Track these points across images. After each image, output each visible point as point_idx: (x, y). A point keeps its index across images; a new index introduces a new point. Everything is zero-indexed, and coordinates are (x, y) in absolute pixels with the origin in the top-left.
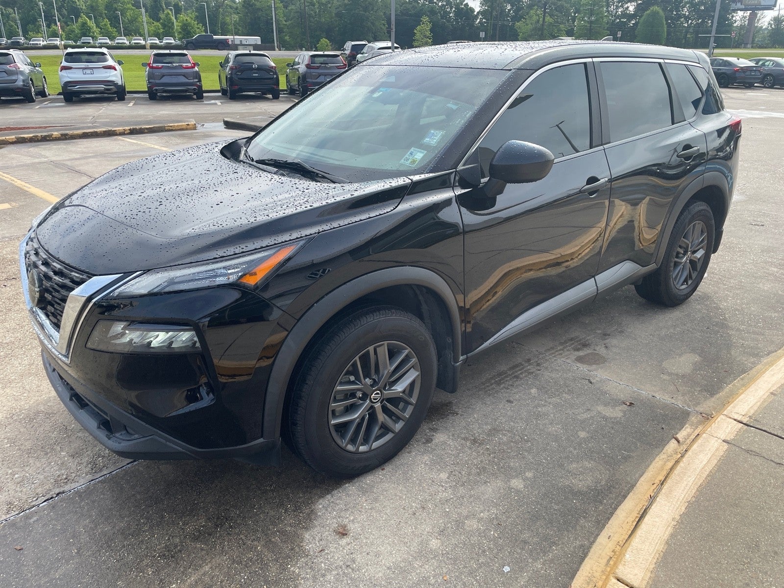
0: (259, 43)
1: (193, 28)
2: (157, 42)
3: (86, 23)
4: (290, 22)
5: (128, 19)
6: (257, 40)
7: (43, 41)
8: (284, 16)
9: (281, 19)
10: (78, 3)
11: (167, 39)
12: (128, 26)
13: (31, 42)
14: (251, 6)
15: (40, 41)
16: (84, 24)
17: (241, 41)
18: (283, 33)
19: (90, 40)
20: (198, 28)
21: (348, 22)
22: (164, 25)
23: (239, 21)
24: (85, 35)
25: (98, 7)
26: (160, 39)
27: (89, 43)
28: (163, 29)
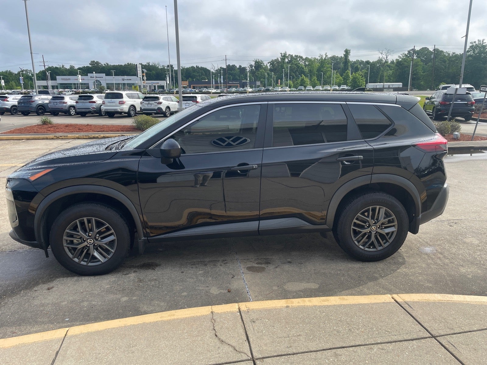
0: (401, 86)
1: (358, 79)
2: (337, 88)
3: (303, 79)
4: (426, 73)
5: (327, 76)
6: (400, 85)
7: (280, 88)
8: (422, 70)
9: (420, 72)
10: (305, 69)
11: (342, 86)
12: (326, 80)
13: (275, 89)
14: (401, 65)
15: (279, 88)
16: (303, 80)
17: (389, 86)
18: (420, 80)
19: (302, 88)
20: (362, 79)
21: (470, 71)
22: (344, 79)
23: (392, 74)
24: (301, 85)
25: (314, 70)
26: (339, 86)
27: (302, 89)
28: (343, 81)
